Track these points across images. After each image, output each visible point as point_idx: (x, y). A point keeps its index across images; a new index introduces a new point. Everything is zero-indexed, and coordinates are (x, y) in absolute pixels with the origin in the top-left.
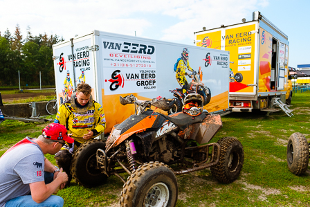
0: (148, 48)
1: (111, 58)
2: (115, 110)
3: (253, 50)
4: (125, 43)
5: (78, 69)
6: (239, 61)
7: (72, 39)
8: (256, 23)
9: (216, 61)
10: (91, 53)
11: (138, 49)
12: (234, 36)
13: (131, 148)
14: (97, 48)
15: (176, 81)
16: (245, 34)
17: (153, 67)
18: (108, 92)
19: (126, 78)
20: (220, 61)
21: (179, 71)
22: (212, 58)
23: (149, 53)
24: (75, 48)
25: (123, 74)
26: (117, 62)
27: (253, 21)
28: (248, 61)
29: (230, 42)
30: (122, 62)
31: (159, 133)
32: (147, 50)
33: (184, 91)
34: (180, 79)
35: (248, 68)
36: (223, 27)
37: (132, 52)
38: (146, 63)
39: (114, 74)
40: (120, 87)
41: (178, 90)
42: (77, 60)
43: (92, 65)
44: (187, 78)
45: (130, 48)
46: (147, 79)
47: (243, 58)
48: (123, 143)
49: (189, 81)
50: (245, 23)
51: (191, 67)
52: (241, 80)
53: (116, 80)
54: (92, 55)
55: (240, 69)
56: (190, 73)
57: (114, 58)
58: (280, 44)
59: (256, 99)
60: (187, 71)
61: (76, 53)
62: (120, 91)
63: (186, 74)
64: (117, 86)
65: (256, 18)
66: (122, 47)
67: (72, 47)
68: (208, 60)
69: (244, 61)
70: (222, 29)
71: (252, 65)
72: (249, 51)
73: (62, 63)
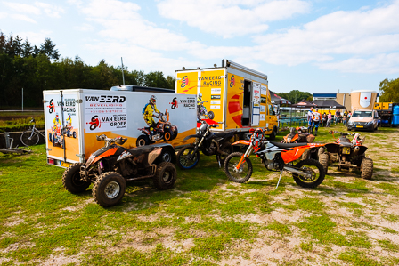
0: (120, 98)
1: (91, 107)
2: (93, 144)
3: (222, 92)
4: (102, 96)
5: (65, 113)
6: (212, 101)
7: (62, 92)
8: (224, 69)
9: (183, 104)
10: (77, 104)
11: (112, 99)
12: (208, 79)
13: (100, 166)
14: (81, 101)
16: (216, 77)
17: (124, 112)
18: (88, 131)
19: (102, 121)
20: (187, 103)
21: (147, 113)
22: (179, 101)
23: (121, 101)
24: (64, 98)
25: (100, 118)
26: (96, 110)
27: (223, 67)
28: (218, 102)
29: (204, 83)
30: (99, 110)
31: (119, 158)
32: (119, 100)
33: (152, 129)
34: (147, 120)
35: (218, 108)
36: (199, 69)
37: (107, 102)
38: (119, 109)
39: (93, 118)
40: (97, 128)
41: (146, 128)
42: (65, 107)
43: (77, 112)
44: (154, 118)
45: (106, 99)
46: (119, 121)
47: (214, 98)
48: (97, 163)
49: (157, 120)
50: (216, 68)
51: (158, 110)
52: (212, 118)
53: (95, 122)
54: (77, 106)
55: (212, 108)
57: (93, 107)
58: (254, 85)
60: (154, 113)
61: (64, 101)
62: (97, 130)
63: (153, 115)
64: (95, 127)
65: (225, 65)
66: (100, 100)
67: (62, 96)
68: (174, 103)
69: (215, 101)
70: (199, 71)
71: (221, 105)
72: (219, 93)
73: (52, 106)
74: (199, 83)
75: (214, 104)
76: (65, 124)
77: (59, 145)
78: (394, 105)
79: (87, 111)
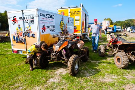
0: (53, 16)
1: (42, 20)
3: (80, 18)
4: (46, 14)
5: (26, 24)
6: (76, 22)
7: (23, 11)
8: (81, 8)
10: (35, 18)
11: (50, 16)
12: (73, 12)
13: (64, 52)
15: (60, 29)
16: (77, 11)
17: (54, 24)
18: (42, 33)
19: (47, 28)
21: (61, 25)
25: (46, 26)
26: (44, 22)
27: (80, 7)
28: (78, 22)
29: (72, 14)
30: (45, 22)
31: (68, 47)
32: (52, 17)
34: (61, 28)
35: (79, 24)
36: (69, 8)
37: (48, 17)
38: (52, 22)
39: (43, 26)
40: (45, 31)
42: (25, 20)
47: (76, 20)
49: (64, 29)
50: (77, 7)
51: (64, 24)
52: (76, 29)
53: (44, 29)
55: (76, 25)
56: (64, 26)
57: (43, 20)
58: (87, 16)
59: (81, 36)
62: (45, 33)
63: (63, 26)
66: (45, 16)
67: (23, 14)
68: (68, 21)
69: (77, 21)
70: (69, 9)
71: (80, 23)
72: (79, 18)
73: (15, 20)
74: (69, 14)
75: (76, 23)
76: (26, 30)
77: (21, 42)
78: (114, 26)
79: (41, 22)
